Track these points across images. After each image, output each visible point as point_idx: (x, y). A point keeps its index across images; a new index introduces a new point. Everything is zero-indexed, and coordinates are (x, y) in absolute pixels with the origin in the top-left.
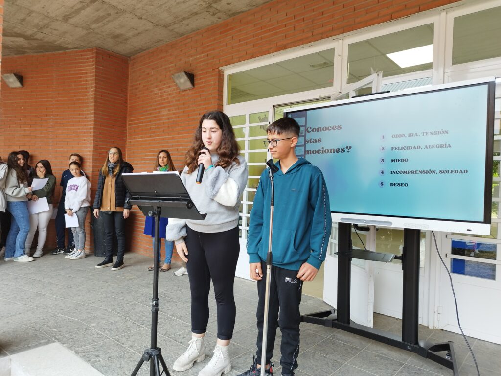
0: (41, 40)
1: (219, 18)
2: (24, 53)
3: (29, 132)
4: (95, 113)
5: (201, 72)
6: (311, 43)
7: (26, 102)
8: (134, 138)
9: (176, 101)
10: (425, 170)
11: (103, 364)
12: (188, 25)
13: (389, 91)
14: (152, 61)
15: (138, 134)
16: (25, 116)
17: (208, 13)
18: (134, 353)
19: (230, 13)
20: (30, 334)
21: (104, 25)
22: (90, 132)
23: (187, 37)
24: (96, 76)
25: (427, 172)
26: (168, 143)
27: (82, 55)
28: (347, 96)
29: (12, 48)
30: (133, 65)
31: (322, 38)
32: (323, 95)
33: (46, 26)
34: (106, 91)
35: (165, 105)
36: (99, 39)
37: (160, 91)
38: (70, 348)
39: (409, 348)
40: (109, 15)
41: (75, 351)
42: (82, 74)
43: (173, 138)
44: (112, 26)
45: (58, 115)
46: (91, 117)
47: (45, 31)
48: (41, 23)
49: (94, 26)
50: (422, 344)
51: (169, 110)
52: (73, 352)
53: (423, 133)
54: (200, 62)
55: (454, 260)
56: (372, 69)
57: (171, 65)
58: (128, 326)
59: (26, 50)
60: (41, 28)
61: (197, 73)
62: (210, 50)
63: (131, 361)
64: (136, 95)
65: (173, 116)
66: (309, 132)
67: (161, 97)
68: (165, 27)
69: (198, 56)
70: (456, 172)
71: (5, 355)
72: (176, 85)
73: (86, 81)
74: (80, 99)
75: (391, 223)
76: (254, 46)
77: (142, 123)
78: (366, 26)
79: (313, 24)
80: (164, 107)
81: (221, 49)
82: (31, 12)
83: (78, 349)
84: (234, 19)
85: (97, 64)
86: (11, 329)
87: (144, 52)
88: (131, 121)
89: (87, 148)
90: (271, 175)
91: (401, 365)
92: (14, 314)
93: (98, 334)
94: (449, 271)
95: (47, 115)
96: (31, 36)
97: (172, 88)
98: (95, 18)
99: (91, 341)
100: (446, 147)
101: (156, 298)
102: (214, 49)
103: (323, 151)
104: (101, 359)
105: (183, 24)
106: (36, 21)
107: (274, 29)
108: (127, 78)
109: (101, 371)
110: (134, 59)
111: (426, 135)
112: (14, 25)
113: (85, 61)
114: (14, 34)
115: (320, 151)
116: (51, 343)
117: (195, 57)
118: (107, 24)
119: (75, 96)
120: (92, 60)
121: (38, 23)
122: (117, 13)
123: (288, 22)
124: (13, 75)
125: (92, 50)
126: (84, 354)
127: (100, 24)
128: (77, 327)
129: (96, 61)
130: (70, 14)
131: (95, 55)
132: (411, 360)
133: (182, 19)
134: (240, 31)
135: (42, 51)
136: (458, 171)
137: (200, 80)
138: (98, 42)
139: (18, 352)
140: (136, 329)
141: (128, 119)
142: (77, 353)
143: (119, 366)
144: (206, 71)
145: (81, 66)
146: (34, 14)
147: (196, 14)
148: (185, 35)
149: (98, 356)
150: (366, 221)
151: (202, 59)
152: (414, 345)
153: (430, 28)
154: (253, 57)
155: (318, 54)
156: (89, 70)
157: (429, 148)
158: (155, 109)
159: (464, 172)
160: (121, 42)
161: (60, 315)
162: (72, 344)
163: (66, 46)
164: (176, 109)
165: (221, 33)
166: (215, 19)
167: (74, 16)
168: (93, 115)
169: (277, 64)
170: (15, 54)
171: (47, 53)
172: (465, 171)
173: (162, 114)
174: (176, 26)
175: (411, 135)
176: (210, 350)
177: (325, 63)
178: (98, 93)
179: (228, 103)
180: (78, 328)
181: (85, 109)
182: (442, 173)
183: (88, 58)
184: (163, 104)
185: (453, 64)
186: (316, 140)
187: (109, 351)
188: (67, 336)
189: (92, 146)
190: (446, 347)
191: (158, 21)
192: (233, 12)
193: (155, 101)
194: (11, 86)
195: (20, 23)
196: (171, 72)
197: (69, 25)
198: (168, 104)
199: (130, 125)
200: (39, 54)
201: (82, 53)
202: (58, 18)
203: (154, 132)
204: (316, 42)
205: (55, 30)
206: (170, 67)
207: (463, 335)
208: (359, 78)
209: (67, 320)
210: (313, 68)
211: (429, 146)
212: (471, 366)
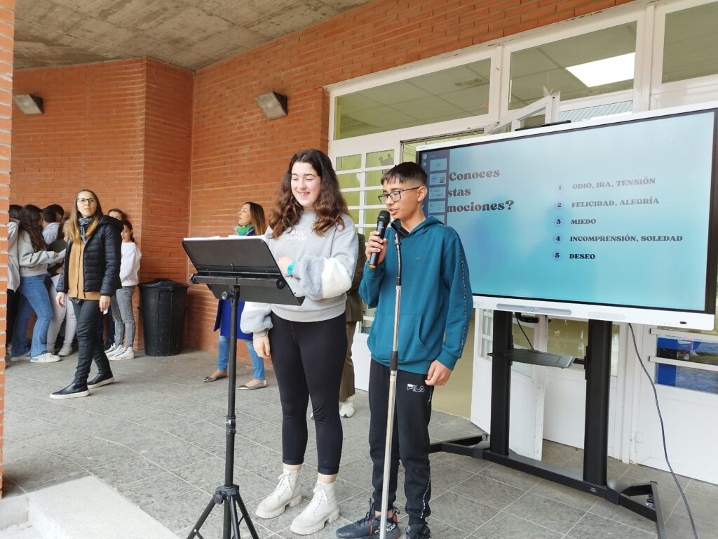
0: (68, 46)
1: (324, 14)
2: (43, 65)
3: (51, 178)
4: (146, 152)
5: (297, 93)
6: (456, 51)
7: (47, 136)
8: (201, 188)
9: (261, 134)
10: (621, 235)
11: (158, 507)
12: (278, 25)
13: (569, 122)
14: (227, 77)
15: (207, 182)
16: (47, 155)
17: (308, 7)
18: (201, 493)
19: (340, 7)
20: (54, 464)
21: (159, 25)
22: (139, 179)
23: (277, 42)
24: (147, 97)
25: (623, 239)
26: (249, 194)
27: (126, 68)
28: (508, 128)
29: (27, 58)
30: (200, 82)
31: (473, 44)
32: (474, 127)
33: (76, 25)
34: (161, 120)
35: (245, 140)
36: (151, 45)
37: (239, 120)
38: (112, 483)
39: (593, 490)
40: (165, 9)
41: (118, 488)
42: (127, 95)
43: (257, 188)
44: (169, 27)
45: (92, 154)
46: (140, 158)
47: (73, 33)
48: (67, 22)
49: (144, 26)
50: (612, 485)
51: (251, 148)
52: (116, 489)
53: (619, 182)
54: (296, 78)
55: (661, 367)
56: (545, 89)
57: (254, 83)
58: (193, 455)
59: (48, 61)
60: (69, 29)
61: (291, 93)
62: (310, 61)
63: (197, 503)
64: (204, 126)
65: (257, 156)
66: (452, 180)
67: (239, 128)
68: (246, 27)
69: (293, 70)
70: (666, 238)
71: (21, 492)
72: (262, 111)
73: (133, 105)
74: (124, 132)
75: (569, 312)
76: (374, 55)
77: (212, 166)
78: (538, 25)
79: (459, 22)
80: (244, 143)
81: (326, 60)
82: (54, 6)
83: (122, 485)
84: (344, 15)
85: (147, 82)
86: (28, 457)
87: (216, 63)
88: (197, 163)
89: (134, 201)
90: (397, 241)
91: (582, 514)
92: (32, 435)
93: (150, 465)
94: (653, 381)
95: (77, 155)
96: (54, 39)
97: (256, 115)
98: (145, 15)
99: (140, 474)
100: (651, 203)
101: (232, 415)
102: (316, 60)
103: (472, 207)
104: (154, 500)
105: (271, 23)
106: (61, 18)
107: (403, 30)
108: (191, 101)
109: (154, 517)
110: (201, 74)
111: (623, 185)
112: (30, 24)
113: (130, 76)
114: (30, 38)
115: (468, 207)
116: (85, 476)
117: (289, 71)
118: (162, 23)
119: (117, 127)
120: (140, 75)
121: (64, 22)
122: (177, 7)
123: (423, 20)
124: (28, 96)
125: (142, 61)
126: (130, 493)
127: (152, 23)
128: (121, 454)
129: (148, 77)
130: (109, 10)
131: (145, 68)
132: (596, 508)
133: (270, 15)
134: (354, 33)
135: (69, 61)
136: (668, 238)
137: (296, 104)
138: (150, 48)
139: (38, 489)
140: (204, 459)
141: (193, 160)
142: (120, 491)
143: (180, 510)
144: (305, 91)
145: (126, 84)
146: (58, 9)
147: (291, 8)
148: (273, 39)
149: (150, 496)
150: (533, 309)
151: (298, 74)
152: (600, 486)
153: (631, 28)
154: (372, 71)
155: (467, 66)
156: (137, 89)
157: (627, 204)
158: (231, 146)
159: (678, 240)
160: (182, 49)
161: (97, 437)
162: (114, 479)
163: (105, 54)
164: (260, 147)
165: (326, 36)
166: (317, 16)
167: (115, 12)
168: (142, 155)
169: (407, 81)
170: (32, 67)
171: (77, 65)
172: (678, 237)
173: (241, 152)
174: (262, 26)
175: (600, 185)
176: (308, 489)
177: (477, 80)
178: (150, 123)
179: (336, 138)
180: (122, 457)
181: (131, 146)
182: (645, 240)
183: (135, 73)
184: (242, 138)
185: (664, 81)
186: (462, 191)
187: (166, 489)
188: (107, 466)
189: (142, 198)
190: (647, 489)
191: (236, 18)
192: (344, 5)
193: (232, 135)
194: (27, 111)
195: (38, 22)
196: (255, 93)
197: (108, 24)
198: (250, 139)
199: (195, 168)
200: (66, 67)
201: (127, 66)
202: (92, 15)
203: (230, 179)
204: (465, 49)
205: (88, 31)
206: (252, 86)
207: (672, 473)
208: (526, 102)
209: (107, 445)
210: (458, 88)
211: (627, 201)
212: (683, 517)
